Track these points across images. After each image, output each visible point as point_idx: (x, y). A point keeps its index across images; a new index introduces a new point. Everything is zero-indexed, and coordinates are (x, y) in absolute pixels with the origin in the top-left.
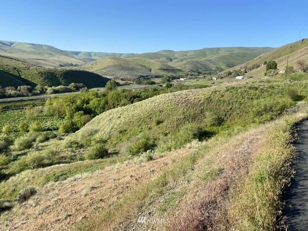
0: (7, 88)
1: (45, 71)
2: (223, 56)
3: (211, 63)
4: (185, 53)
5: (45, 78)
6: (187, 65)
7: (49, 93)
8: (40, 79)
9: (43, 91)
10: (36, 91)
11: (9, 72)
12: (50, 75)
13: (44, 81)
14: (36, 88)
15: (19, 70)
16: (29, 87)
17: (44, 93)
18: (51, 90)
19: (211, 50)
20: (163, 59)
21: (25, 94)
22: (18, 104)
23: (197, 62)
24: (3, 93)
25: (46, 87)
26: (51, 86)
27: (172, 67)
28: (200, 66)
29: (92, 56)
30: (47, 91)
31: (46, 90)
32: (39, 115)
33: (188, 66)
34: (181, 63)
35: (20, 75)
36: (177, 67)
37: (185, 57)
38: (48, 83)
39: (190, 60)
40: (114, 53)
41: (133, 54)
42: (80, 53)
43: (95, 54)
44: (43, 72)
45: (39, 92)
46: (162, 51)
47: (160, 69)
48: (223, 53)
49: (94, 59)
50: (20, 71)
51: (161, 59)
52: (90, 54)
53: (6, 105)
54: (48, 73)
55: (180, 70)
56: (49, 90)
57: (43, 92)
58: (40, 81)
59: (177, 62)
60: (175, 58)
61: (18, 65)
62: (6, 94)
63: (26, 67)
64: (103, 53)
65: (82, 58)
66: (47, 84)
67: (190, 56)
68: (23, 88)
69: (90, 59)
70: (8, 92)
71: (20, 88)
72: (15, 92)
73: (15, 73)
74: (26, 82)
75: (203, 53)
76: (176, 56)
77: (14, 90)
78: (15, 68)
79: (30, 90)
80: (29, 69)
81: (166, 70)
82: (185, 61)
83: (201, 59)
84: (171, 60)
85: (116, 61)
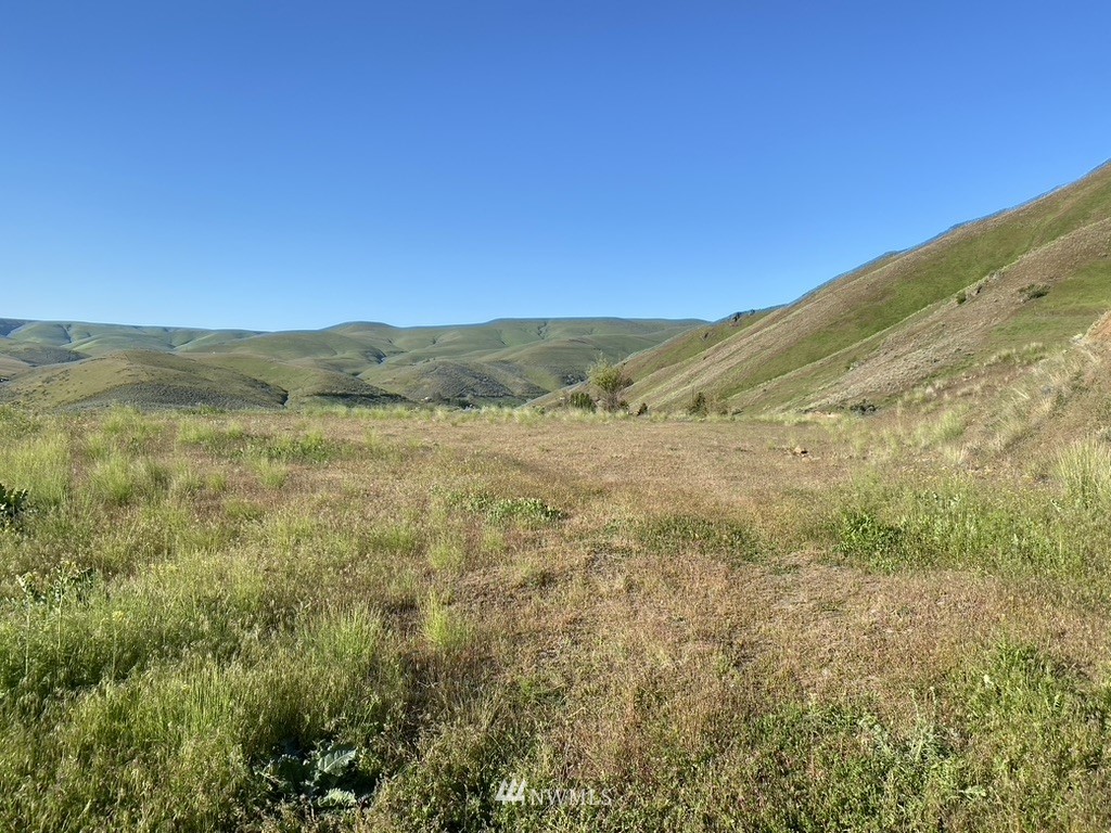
3: (510, 370)
4: (431, 335)
6: (424, 380)
19: (520, 326)
20: (347, 354)
23: (463, 369)
27: (369, 387)
28: (469, 381)
29: (74, 337)
33: (429, 380)
34: (405, 372)
36: (390, 383)
37: (431, 348)
39: (439, 359)
40: (165, 329)
42: (18, 324)
43: (87, 331)
46: (350, 324)
47: (319, 395)
48: (556, 338)
49: (76, 353)
51: (339, 355)
52: (62, 330)
55: (397, 395)
59: (399, 364)
60: (393, 350)
64: (122, 327)
65: (21, 348)
67: (448, 343)
69: (56, 351)
75: (491, 334)
76: (399, 343)
82: (420, 365)
84: (380, 358)
85: (147, 367)
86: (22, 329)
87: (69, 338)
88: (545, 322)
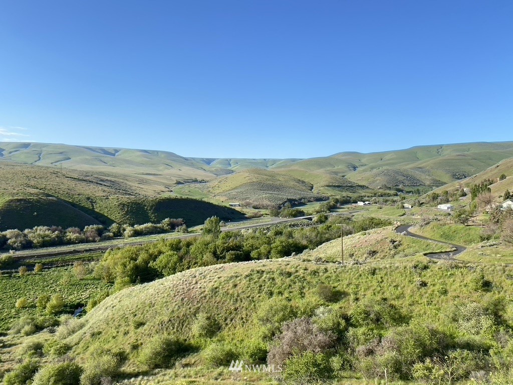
0: (70, 229)
1: (129, 201)
2: (445, 160)
3: (423, 172)
4: (380, 156)
5: (127, 213)
6: (377, 178)
7: (126, 236)
8: (119, 213)
9: (120, 232)
10: (107, 234)
11: (80, 204)
12: (135, 207)
13: (124, 217)
14: (110, 228)
15: (94, 201)
16: (101, 226)
17: (120, 236)
18: (130, 231)
19: (427, 149)
20: (340, 167)
21: (91, 239)
22: (67, 257)
23: (397, 172)
24: (61, 237)
25: (125, 226)
26: (132, 225)
27: (350, 182)
28: (401, 178)
29: (232, 164)
30: (125, 232)
31: (124, 230)
32: (85, 277)
33: (379, 178)
34: (368, 174)
35: (93, 208)
36: (360, 180)
37: (380, 162)
38: (130, 220)
39: (385, 168)
40: (265, 160)
41: (294, 160)
42: (213, 160)
43: (237, 162)
44: (126, 203)
45: (111, 234)
46: (340, 153)
47: (327, 186)
48: (447, 154)
49: (232, 170)
50: (95, 203)
51: (336, 168)
52: (228, 162)
53: (51, 260)
54: (132, 203)
55: (364, 186)
56: (128, 230)
57: (118, 234)
58: (118, 216)
59: (364, 171)
60: (361, 164)
61: (95, 193)
62: (65, 239)
63: (104, 196)
64: (249, 159)
65: (213, 169)
66: (128, 222)
67: (389, 160)
68: (90, 229)
69: (225, 170)
70: (67, 236)
71: (87, 228)
72: (77, 236)
73: (87, 205)
74: (100, 219)
75: (411, 154)
76: (364, 161)
77: (78, 232)
78: (88, 199)
79: (100, 232)
80: (108, 198)
81: (338, 186)
82: (375, 171)
83: (406, 165)
84: (355, 168)
85: (256, 175)
86: (215, 162)
87: (230, 165)
88: (441, 146)
